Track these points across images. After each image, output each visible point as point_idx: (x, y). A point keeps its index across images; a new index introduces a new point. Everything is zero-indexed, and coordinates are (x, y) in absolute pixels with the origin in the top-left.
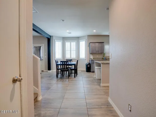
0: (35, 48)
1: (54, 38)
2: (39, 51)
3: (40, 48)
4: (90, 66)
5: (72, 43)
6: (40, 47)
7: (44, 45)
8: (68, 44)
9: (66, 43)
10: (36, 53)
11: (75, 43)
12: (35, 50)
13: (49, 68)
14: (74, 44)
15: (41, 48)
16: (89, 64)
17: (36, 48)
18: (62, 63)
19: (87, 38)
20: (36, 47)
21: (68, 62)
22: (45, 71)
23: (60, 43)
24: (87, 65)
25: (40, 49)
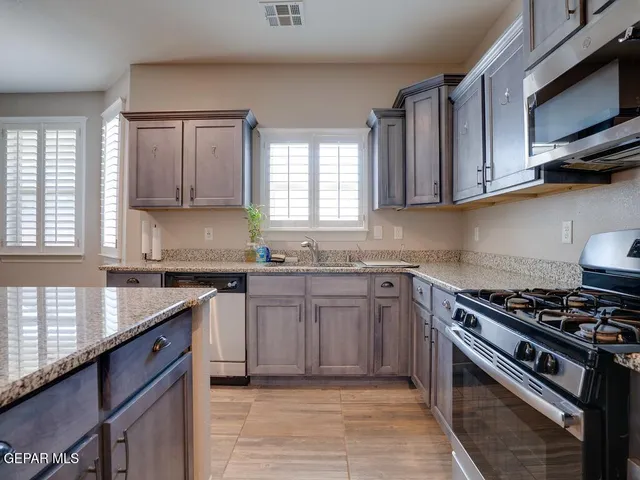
9: (4, 135)
11: (71, 134)
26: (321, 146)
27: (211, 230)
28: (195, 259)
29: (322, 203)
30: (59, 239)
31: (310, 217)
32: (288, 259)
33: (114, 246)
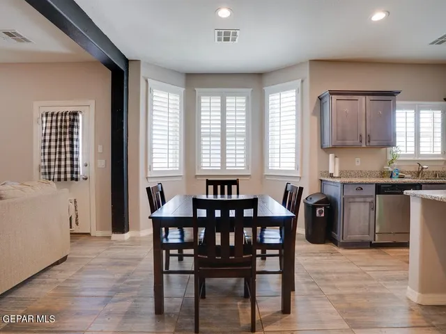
0: (49, 118)
1: (144, 72)
2: (68, 137)
3: (74, 120)
4: (331, 215)
5: (229, 100)
6: (75, 114)
7: (92, 103)
8: (209, 106)
9: (200, 99)
10: (53, 144)
12: (48, 131)
13: (120, 222)
14: (238, 104)
15: (80, 117)
17: (54, 118)
20: (52, 115)
22: (99, 234)
23: (172, 97)
24: (311, 209)
25: (72, 127)
26: (421, 112)
27: (359, 159)
28: (352, 176)
29: (421, 144)
30: (238, 165)
31: (415, 152)
32: (406, 176)
33: (294, 169)
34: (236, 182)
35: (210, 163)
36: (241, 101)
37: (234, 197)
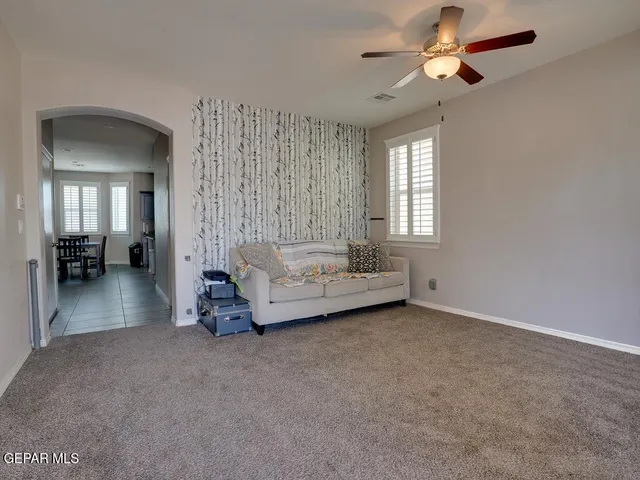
4: (141, 251)
5: (85, 189)
8: (69, 191)
9: (63, 187)
11: (95, 189)
14: (91, 193)
16: (139, 245)
18: (62, 244)
19: (131, 178)
21: (79, 240)
24: (131, 250)
34: (87, 237)
35: (71, 226)
36: (94, 189)
37: (86, 243)
